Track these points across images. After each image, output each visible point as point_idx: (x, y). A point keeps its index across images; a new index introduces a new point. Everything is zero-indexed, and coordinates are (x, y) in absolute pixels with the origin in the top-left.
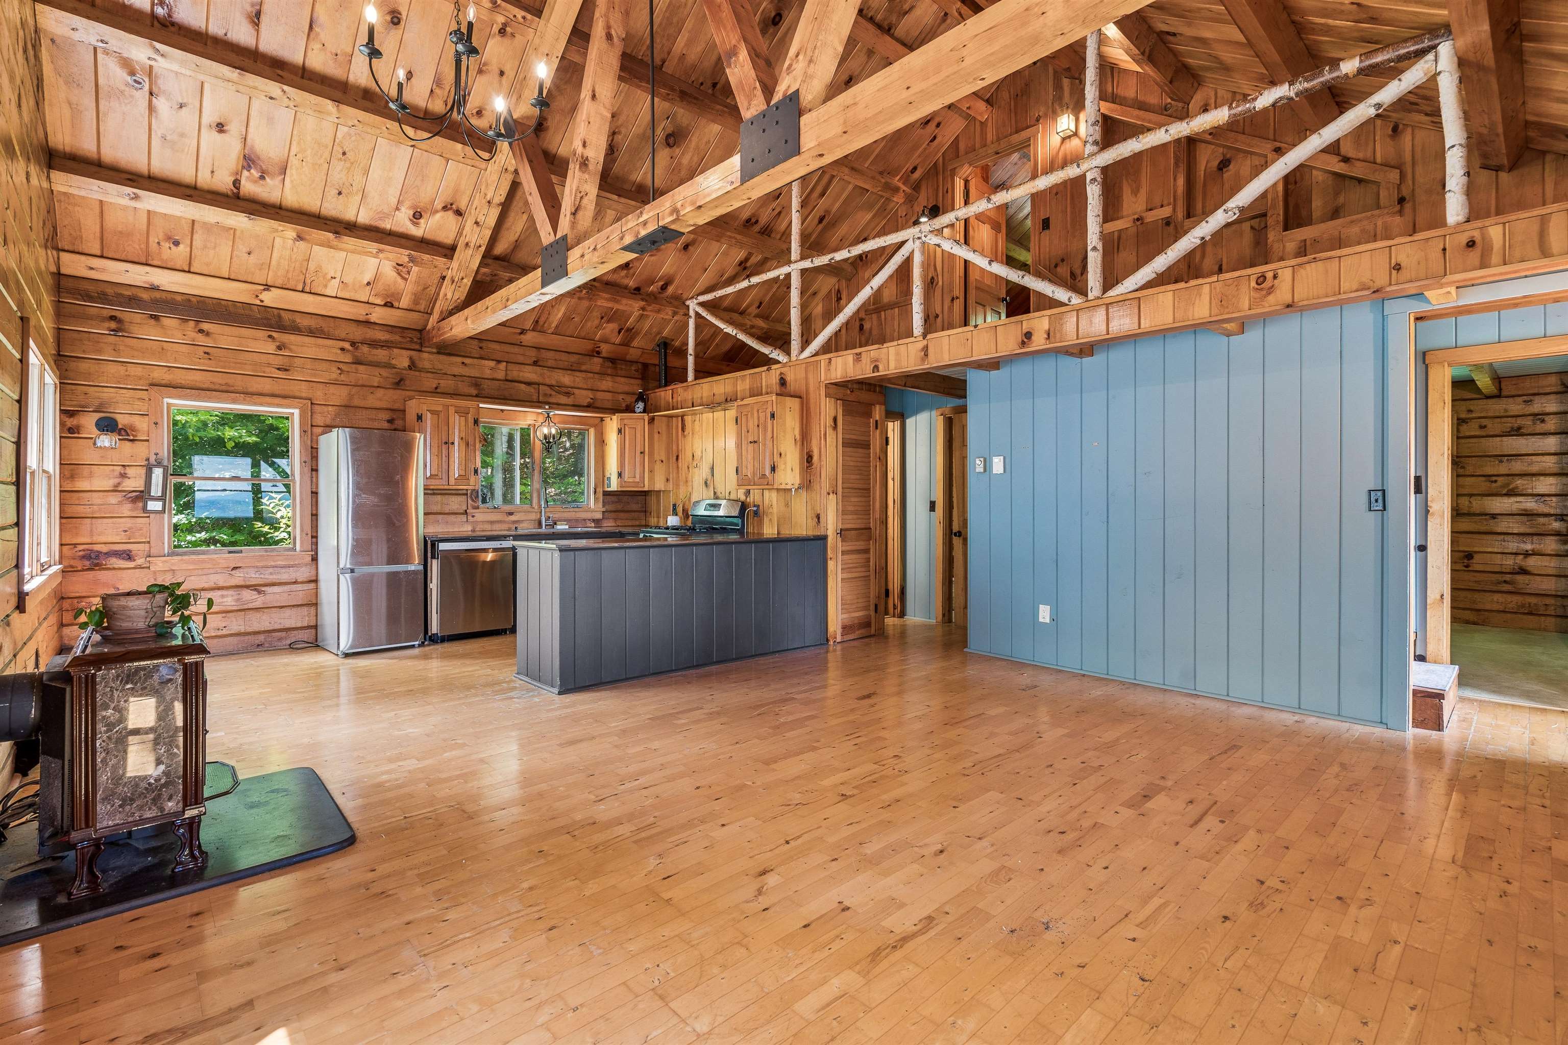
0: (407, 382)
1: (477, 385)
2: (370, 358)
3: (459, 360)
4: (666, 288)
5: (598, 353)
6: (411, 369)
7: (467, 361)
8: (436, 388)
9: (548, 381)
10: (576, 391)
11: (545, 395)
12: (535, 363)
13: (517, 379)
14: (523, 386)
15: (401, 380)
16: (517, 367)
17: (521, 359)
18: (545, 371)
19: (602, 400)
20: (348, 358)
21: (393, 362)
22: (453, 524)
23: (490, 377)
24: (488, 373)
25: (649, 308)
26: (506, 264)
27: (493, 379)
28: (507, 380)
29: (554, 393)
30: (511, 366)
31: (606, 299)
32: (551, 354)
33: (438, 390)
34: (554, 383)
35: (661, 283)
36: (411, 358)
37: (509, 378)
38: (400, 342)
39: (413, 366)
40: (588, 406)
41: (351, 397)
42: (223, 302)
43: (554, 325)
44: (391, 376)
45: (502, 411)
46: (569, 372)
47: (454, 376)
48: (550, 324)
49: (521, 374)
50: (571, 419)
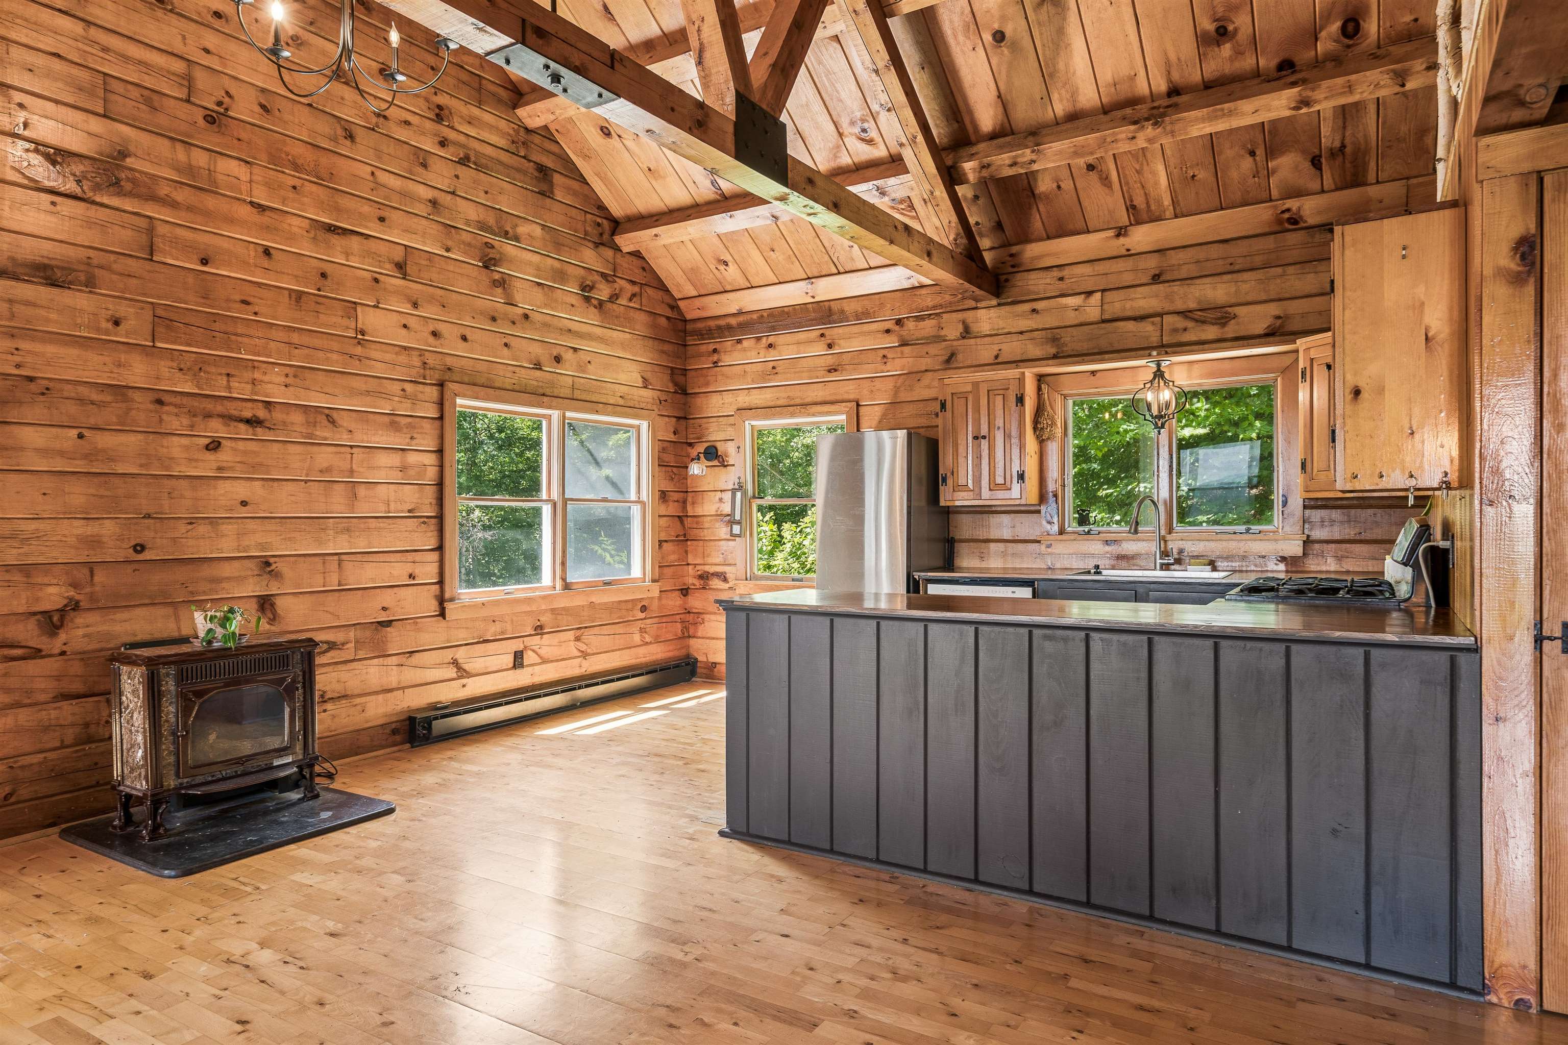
0: (960, 357)
1: (1055, 340)
2: (918, 334)
3: (1027, 307)
4: (1357, 28)
5: (1294, 221)
6: (964, 338)
7: (1039, 305)
8: (997, 357)
9: (1180, 306)
10: (1241, 311)
11: (1175, 330)
12: (1156, 278)
13: (1121, 315)
14: (1130, 326)
15: (953, 355)
16: (1122, 294)
17: (1128, 279)
18: (1176, 288)
19: (1303, 315)
20: (892, 341)
21: (943, 333)
22: (1021, 556)
23: (1076, 322)
24: (1072, 318)
25: (1319, 94)
26: (1008, 139)
27: (1081, 325)
28: (1104, 321)
29: (1190, 324)
30: (1109, 296)
31: (1203, 120)
32: (1181, 256)
33: (1000, 360)
34: (1192, 305)
35: (1335, 27)
36: (964, 322)
37: (1106, 317)
38: (950, 303)
39: (967, 332)
40: (1267, 335)
41: (897, 390)
42: (786, 309)
43: (1167, 201)
44: (940, 352)
45: (1093, 373)
46: (1227, 277)
47: (1021, 333)
48: (1159, 202)
49: (1128, 305)
50: (1227, 365)
